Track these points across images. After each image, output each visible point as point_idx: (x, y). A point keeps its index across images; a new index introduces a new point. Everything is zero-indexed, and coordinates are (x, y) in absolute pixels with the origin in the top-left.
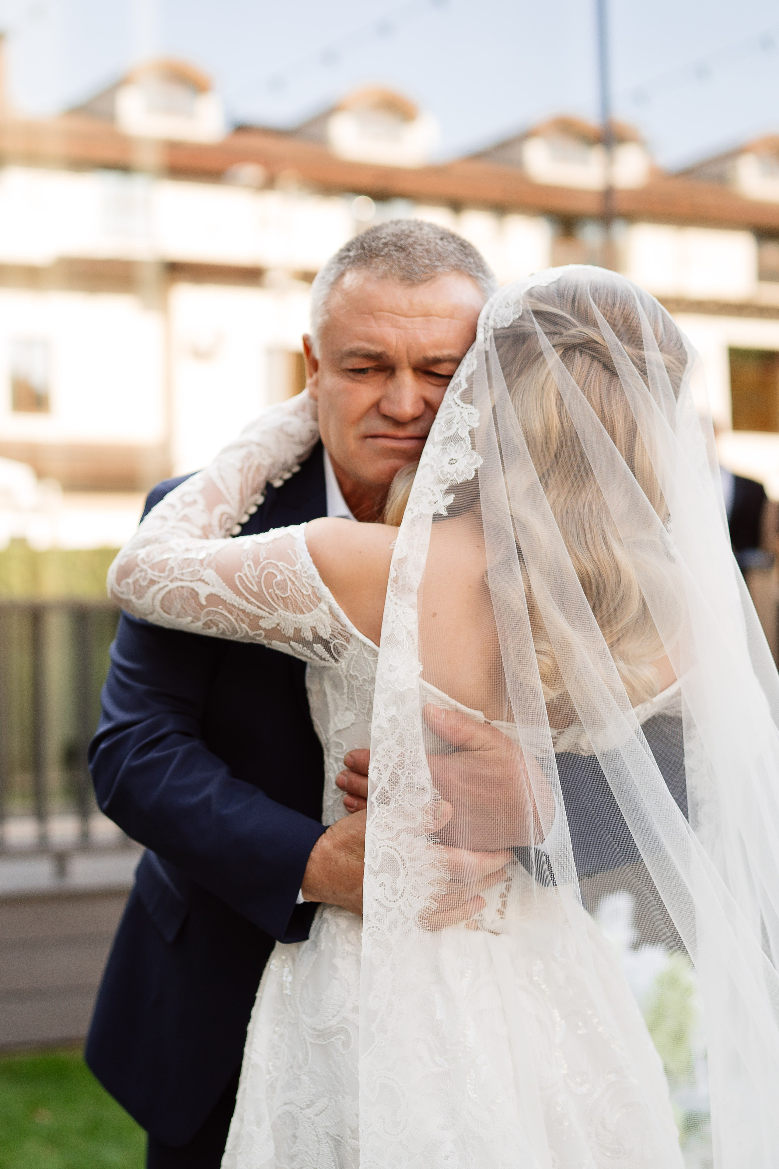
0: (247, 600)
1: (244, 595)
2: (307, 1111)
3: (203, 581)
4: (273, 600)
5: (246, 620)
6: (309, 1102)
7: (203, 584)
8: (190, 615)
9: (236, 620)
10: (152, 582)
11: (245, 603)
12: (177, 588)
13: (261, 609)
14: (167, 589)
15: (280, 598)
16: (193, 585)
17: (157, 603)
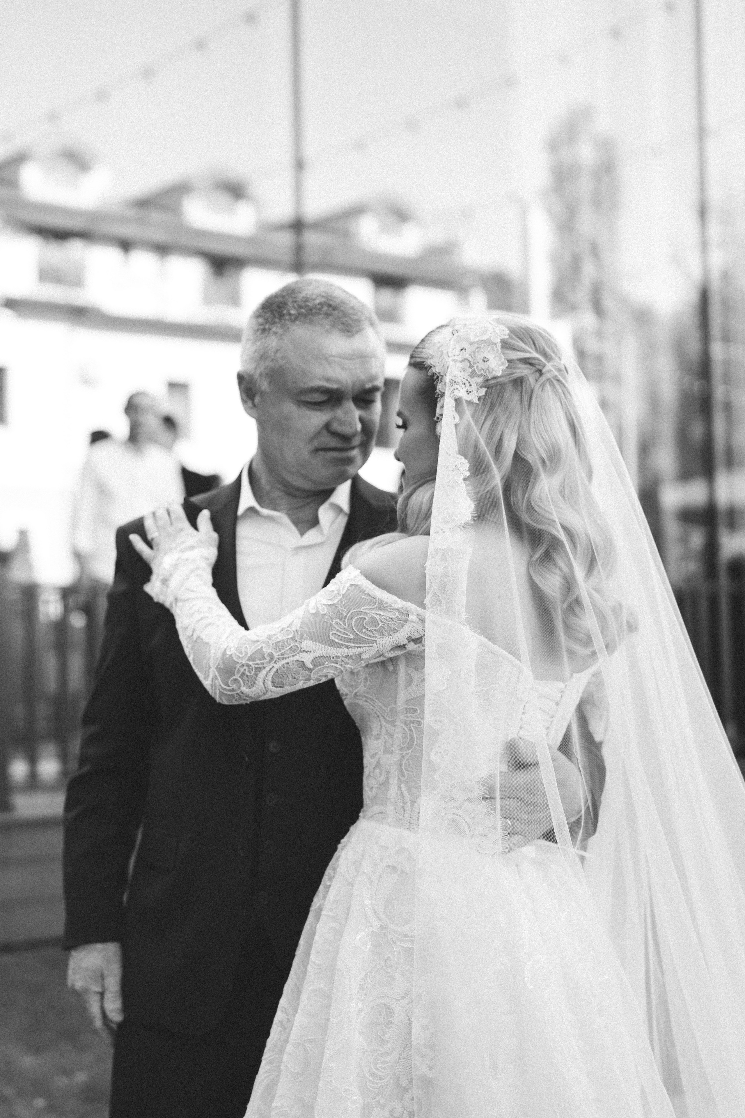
0: (347, 647)
1: (343, 645)
2: (402, 1001)
3: (304, 651)
4: (369, 636)
5: (350, 661)
6: (403, 995)
7: (305, 654)
8: (301, 680)
9: (342, 665)
10: (259, 669)
11: (346, 650)
12: (283, 666)
13: (360, 647)
14: (274, 670)
15: (374, 632)
16: (296, 658)
17: (269, 684)
